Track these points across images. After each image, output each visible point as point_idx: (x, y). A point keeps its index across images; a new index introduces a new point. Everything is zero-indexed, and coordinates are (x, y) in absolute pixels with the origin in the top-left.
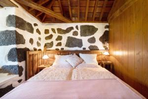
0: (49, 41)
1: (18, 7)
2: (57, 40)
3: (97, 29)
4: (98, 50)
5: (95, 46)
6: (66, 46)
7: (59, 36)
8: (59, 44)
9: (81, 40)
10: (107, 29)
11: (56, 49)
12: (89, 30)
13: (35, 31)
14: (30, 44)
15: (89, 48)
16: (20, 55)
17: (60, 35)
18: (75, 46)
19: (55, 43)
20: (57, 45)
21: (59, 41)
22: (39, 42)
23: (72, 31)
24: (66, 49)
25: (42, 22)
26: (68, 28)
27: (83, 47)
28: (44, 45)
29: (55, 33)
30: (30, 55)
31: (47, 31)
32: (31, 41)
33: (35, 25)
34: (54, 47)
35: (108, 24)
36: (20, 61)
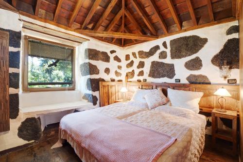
0: (130, 70)
1: (89, 40)
2: (138, 67)
3: (205, 41)
4: (210, 83)
5: (200, 76)
6: (150, 76)
7: (140, 62)
8: (141, 73)
9: (173, 65)
10: (235, 36)
11: (138, 81)
12: (187, 45)
13: (112, 59)
14: (106, 74)
15: (188, 79)
16: (94, 85)
17: (142, 60)
18: (163, 76)
19: (137, 71)
20: (139, 75)
21: (141, 69)
22: (119, 71)
23: (158, 52)
24: (150, 80)
25: (123, 47)
26: (152, 49)
27: (175, 77)
28: (125, 75)
29: (136, 58)
30: (104, 86)
31: (127, 57)
32: (107, 71)
33: (112, 52)
34: (136, 78)
35: (235, 23)
36: (94, 91)
